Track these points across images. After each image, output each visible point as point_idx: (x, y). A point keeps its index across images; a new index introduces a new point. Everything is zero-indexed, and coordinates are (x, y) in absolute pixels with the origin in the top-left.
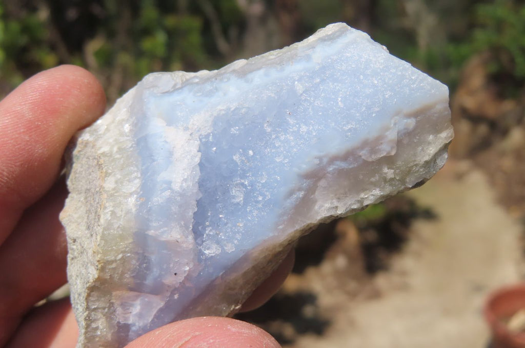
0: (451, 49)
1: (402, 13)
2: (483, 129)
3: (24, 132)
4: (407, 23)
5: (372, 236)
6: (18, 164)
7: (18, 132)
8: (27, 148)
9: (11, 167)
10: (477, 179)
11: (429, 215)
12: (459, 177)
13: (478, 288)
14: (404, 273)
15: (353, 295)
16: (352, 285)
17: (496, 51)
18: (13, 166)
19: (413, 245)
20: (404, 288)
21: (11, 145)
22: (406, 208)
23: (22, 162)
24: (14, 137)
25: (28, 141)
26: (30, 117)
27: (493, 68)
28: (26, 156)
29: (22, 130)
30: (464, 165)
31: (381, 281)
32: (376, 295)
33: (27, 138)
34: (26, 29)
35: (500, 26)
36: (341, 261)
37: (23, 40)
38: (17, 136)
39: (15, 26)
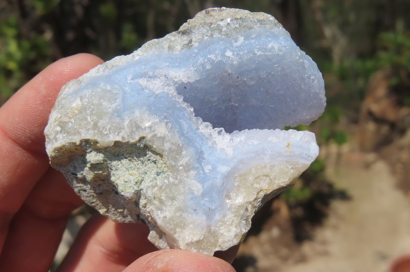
0: (359, 65)
1: (321, 36)
2: (385, 129)
3: (39, 104)
4: (325, 43)
5: (299, 212)
6: (36, 125)
7: (36, 103)
8: (42, 115)
9: (32, 127)
10: (381, 167)
11: (344, 196)
12: (367, 166)
13: (383, 257)
14: (324, 243)
15: (285, 259)
16: (284, 251)
17: (396, 69)
18: (33, 126)
19: (332, 220)
20: (325, 254)
21: (30, 112)
22: (325, 190)
23: (39, 124)
24: (33, 106)
25: (42, 110)
26: (44, 93)
27: (394, 81)
28: (41, 120)
29: (38, 102)
30: (371, 157)
31: (307, 248)
32: (303, 259)
33: (41, 108)
34: (35, 47)
35: (399, 49)
36: (275, 232)
37: (33, 55)
38: (35, 106)
39: (26, 44)
